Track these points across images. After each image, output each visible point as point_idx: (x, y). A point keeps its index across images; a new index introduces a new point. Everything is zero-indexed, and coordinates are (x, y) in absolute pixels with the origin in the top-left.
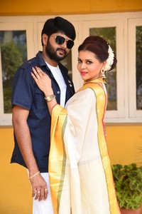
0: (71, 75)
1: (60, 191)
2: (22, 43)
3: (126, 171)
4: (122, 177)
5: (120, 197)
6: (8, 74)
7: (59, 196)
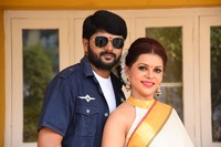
2: (53, 46)
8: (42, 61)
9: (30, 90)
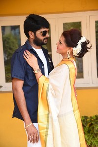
0: (51, 55)
1: (46, 135)
2: (18, 34)
3: (91, 121)
4: (88, 125)
5: (87, 138)
6: (8, 56)
7: (46, 139)
8: (13, 42)
9: (7, 57)
